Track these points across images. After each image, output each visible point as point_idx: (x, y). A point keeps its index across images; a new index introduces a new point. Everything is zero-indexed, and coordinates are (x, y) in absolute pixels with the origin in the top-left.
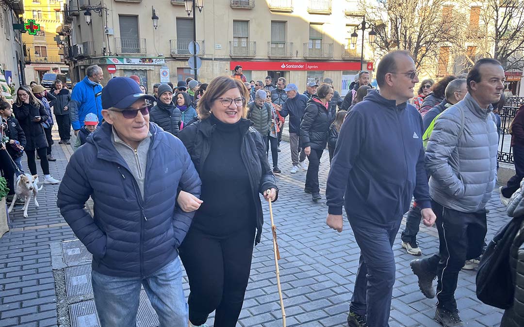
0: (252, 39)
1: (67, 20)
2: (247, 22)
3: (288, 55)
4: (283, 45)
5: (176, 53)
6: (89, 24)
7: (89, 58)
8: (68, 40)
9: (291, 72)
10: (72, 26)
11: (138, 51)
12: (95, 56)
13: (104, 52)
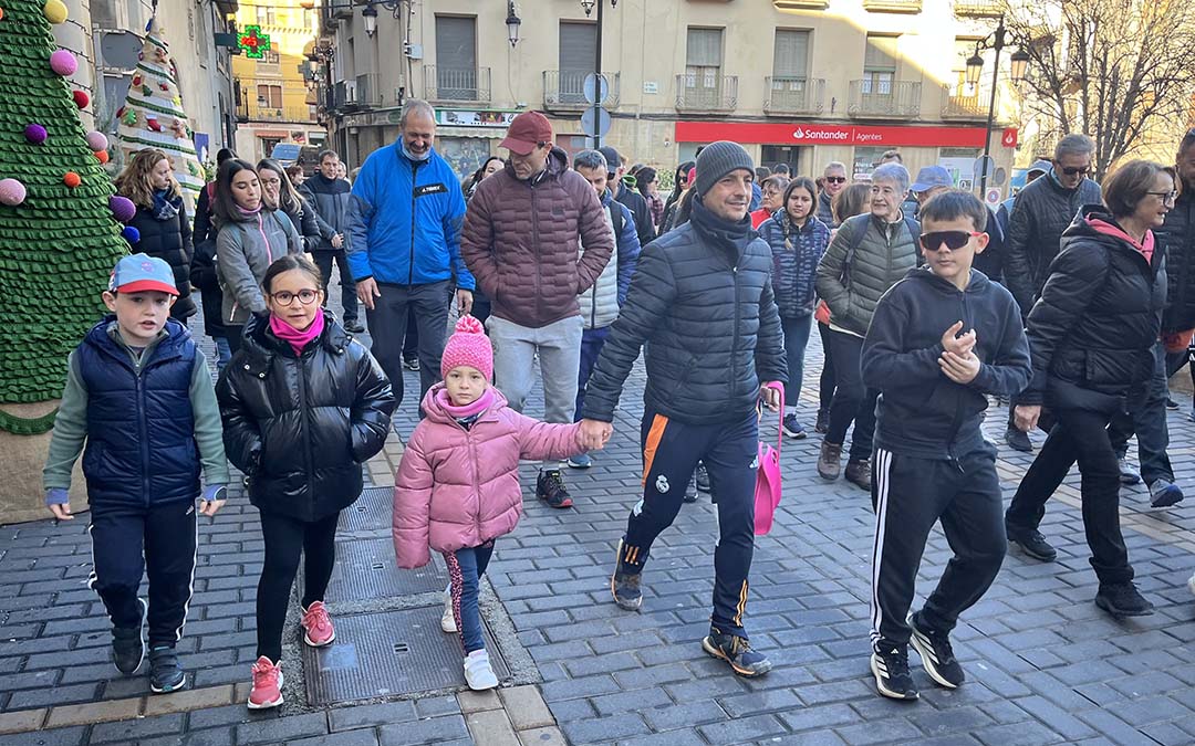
0: (729, 69)
1: (328, 28)
2: (721, 30)
3: (812, 109)
4: (800, 84)
5: (556, 100)
6: (371, 36)
7: (368, 111)
8: (327, 70)
9: (816, 147)
10: (336, 42)
11: (474, 95)
12: (381, 107)
13: (401, 97)
